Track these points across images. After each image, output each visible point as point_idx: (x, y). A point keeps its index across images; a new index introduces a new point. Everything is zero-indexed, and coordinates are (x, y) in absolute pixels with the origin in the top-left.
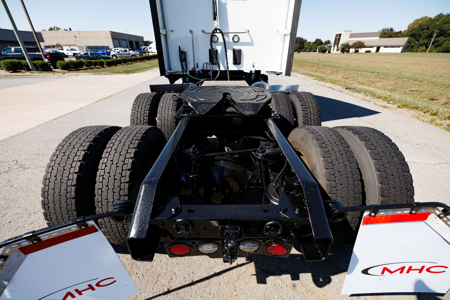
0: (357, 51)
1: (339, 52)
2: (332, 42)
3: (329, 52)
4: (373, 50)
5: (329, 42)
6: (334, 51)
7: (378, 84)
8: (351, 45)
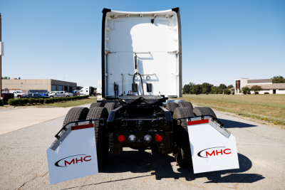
0: (257, 93)
1: (241, 94)
2: (234, 86)
3: (233, 94)
4: (271, 92)
5: (231, 86)
6: (237, 93)
7: (267, 113)
8: (250, 88)
